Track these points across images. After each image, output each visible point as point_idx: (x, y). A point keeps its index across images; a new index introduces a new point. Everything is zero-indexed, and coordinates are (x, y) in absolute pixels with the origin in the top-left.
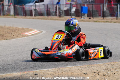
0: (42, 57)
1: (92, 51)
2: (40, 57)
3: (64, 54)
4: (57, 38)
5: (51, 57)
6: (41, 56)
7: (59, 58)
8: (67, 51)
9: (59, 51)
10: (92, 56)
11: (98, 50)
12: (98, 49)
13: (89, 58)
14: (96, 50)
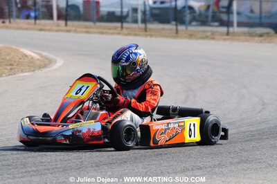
0: (32, 138)
1: (163, 127)
2: (25, 137)
3: (80, 131)
4: (77, 94)
5: (49, 139)
6: (28, 135)
7: (68, 142)
8: (91, 126)
9: (71, 126)
10: (162, 139)
11: (182, 124)
12: (184, 122)
13: (152, 144)
14: (176, 125)
